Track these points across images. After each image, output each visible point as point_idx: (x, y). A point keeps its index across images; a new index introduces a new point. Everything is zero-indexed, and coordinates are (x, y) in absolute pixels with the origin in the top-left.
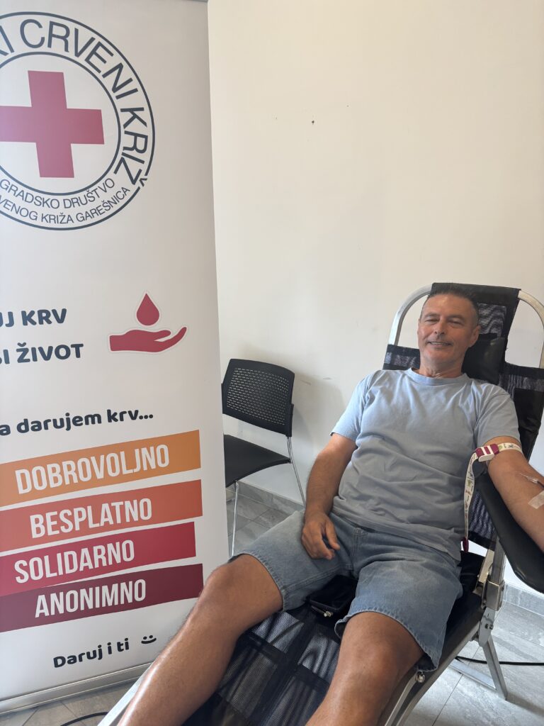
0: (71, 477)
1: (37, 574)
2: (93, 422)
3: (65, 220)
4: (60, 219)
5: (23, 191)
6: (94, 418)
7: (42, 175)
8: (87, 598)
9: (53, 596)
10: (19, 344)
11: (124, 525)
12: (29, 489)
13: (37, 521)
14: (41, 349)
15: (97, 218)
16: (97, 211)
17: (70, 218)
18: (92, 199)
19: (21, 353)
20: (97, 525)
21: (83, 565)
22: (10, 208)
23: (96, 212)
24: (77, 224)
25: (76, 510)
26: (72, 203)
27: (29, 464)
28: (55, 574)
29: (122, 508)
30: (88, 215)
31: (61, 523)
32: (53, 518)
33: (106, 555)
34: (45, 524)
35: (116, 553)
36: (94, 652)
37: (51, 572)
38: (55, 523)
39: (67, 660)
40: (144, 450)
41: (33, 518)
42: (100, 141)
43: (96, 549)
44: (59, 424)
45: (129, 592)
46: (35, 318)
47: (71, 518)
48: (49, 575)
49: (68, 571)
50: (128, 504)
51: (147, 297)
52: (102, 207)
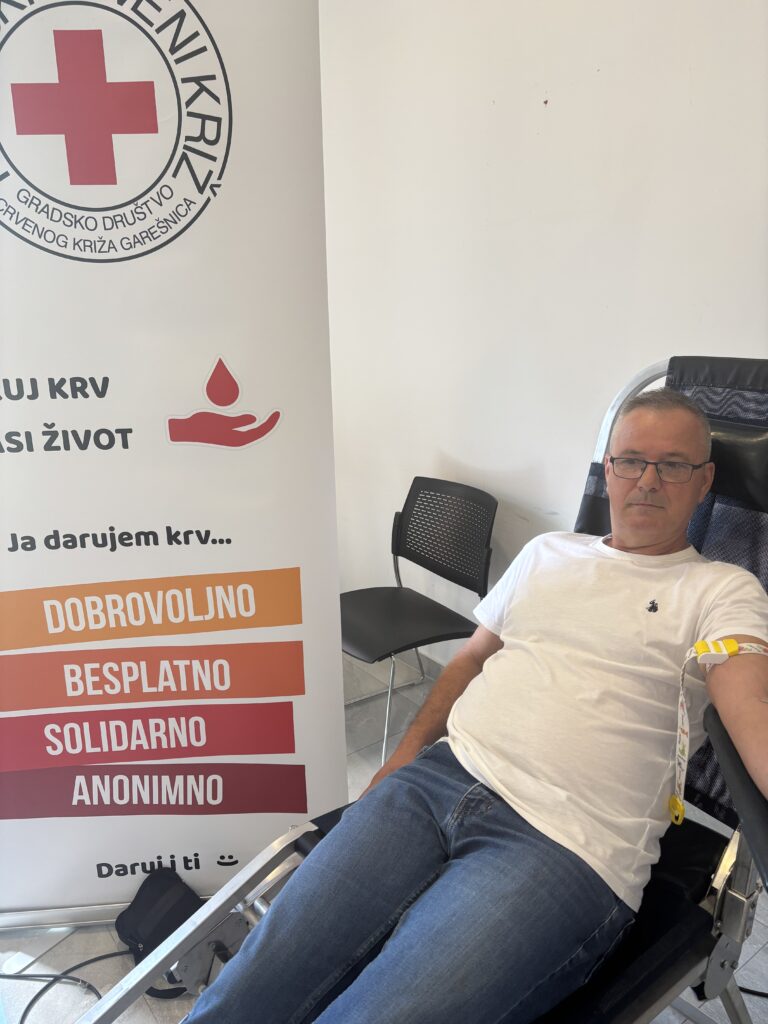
0: (117, 617)
1: (74, 746)
2: (147, 543)
3: (105, 248)
4: (99, 245)
5: (47, 205)
6: (148, 537)
7: (73, 182)
8: (140, 788)
9: (96, 779)
10: (46, 425)
11: (191, 693)
12: (61, 629)
13: (73, 673)
14: (75, 433)
15: (150, 245)
16: (149, 234)
17: (112, 245)
18: (142, 216)
19: (48, 437)
20: (154, 690)
21: (135, 742)
23: (147, 236)
24: (122, 254)
25: (124, 665)
26: (115, 222)
27: (62, 593)
28: (98, 750)
30: (137, 241)
31: (104, 681)
32: (94, 672)
33: (167, 733)
34: (83, 678)
35: (181, 732)
36: (152, 865)
37: (93, 746)
38: (97, 679)
39: (115, 869)
40: (220, 590)
41: (67, 668)
42: (152, 128)
43: (152, 722)
44: (100, 541)
45: (199, 789)
46: (67, 388)
47: (118, 675)
48: (89, 749)
49: (115, 748)
50: (196, 664)
51: (220, 362)
52: (156, 228)
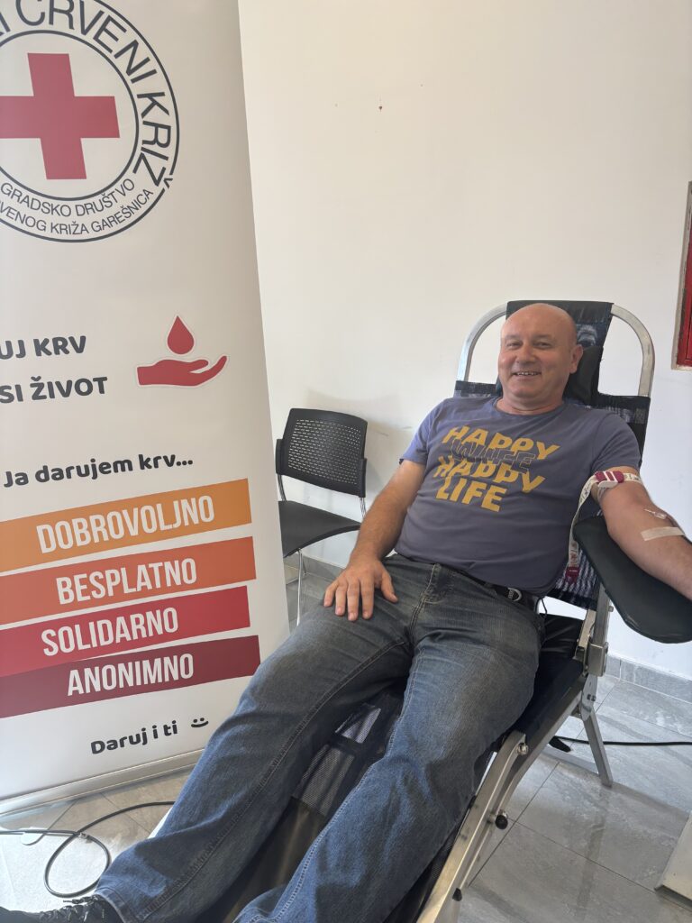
0: (100, 533)
1: (67, 646)
2: (123, 470)
3: (79, 231)
4: (73, 228)
5: (28, 197)
6: (124, 465)
7: (49, 177)
8: (126, 675)
9: (88, 671)
10: (33, 378)
11: (164, 589)
12: (53, 547)
13: (64, 584)
14: (58, 384)
15: (116, 227)
16: (116, 218)
17: (84, 228)
18: (109, 204)
19: (35, 389)
20: (134, 590)
21: (119, 636)
22: (14, 217)
23: (114, 220)
24: (93, 235)
25: (108, 573)
26: (86, 209)
27: (51, 518)
28: (88, 646)
29: (162, 570)
30: (105, 224)
31: (92, 588)
32: (82, 582)
33: (146, 625)
34: (73, 588)
35: (157, 623)
36: (138, 736)
37: (84, 643)
38: (85, 587)
39: (106, 745)
40: (185, 503)
41: (59, 581)
42: (115, 134)
43: (133, 617)
44: (83, 472)
45: (175, 668)
46: (50, 347)
47: (103, 582)
48: (81, 647)
49: (103, 643)
50: (168, 565)
51: (178, 319)
52: (121, 214)
